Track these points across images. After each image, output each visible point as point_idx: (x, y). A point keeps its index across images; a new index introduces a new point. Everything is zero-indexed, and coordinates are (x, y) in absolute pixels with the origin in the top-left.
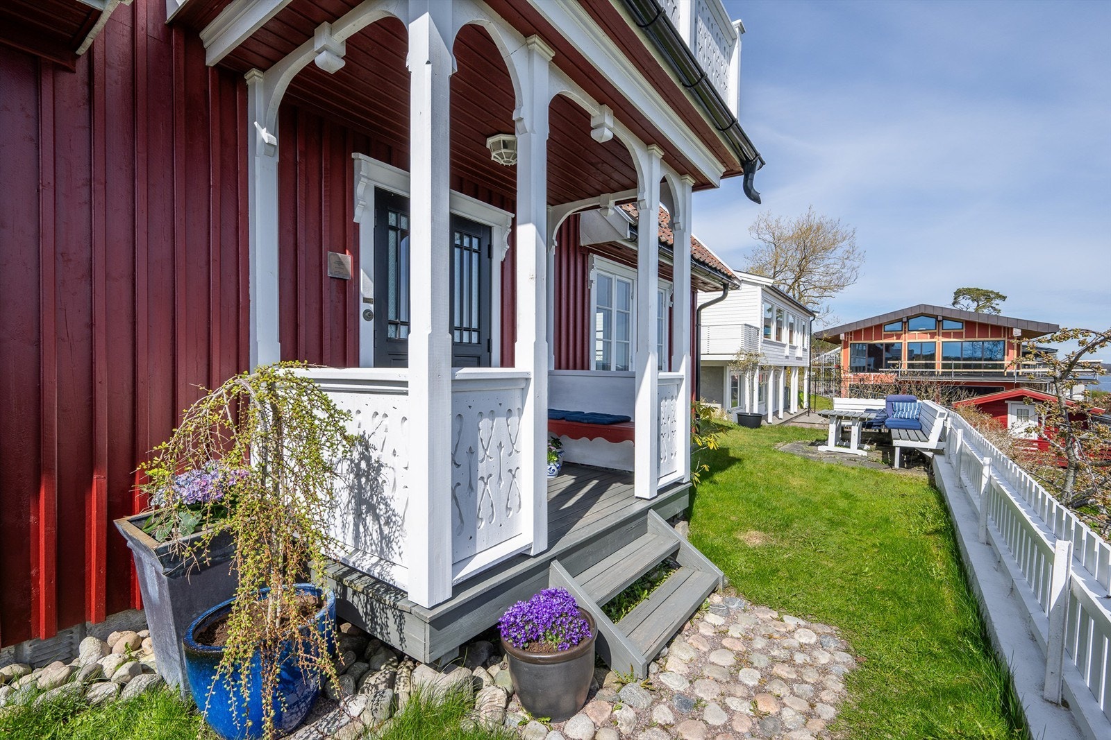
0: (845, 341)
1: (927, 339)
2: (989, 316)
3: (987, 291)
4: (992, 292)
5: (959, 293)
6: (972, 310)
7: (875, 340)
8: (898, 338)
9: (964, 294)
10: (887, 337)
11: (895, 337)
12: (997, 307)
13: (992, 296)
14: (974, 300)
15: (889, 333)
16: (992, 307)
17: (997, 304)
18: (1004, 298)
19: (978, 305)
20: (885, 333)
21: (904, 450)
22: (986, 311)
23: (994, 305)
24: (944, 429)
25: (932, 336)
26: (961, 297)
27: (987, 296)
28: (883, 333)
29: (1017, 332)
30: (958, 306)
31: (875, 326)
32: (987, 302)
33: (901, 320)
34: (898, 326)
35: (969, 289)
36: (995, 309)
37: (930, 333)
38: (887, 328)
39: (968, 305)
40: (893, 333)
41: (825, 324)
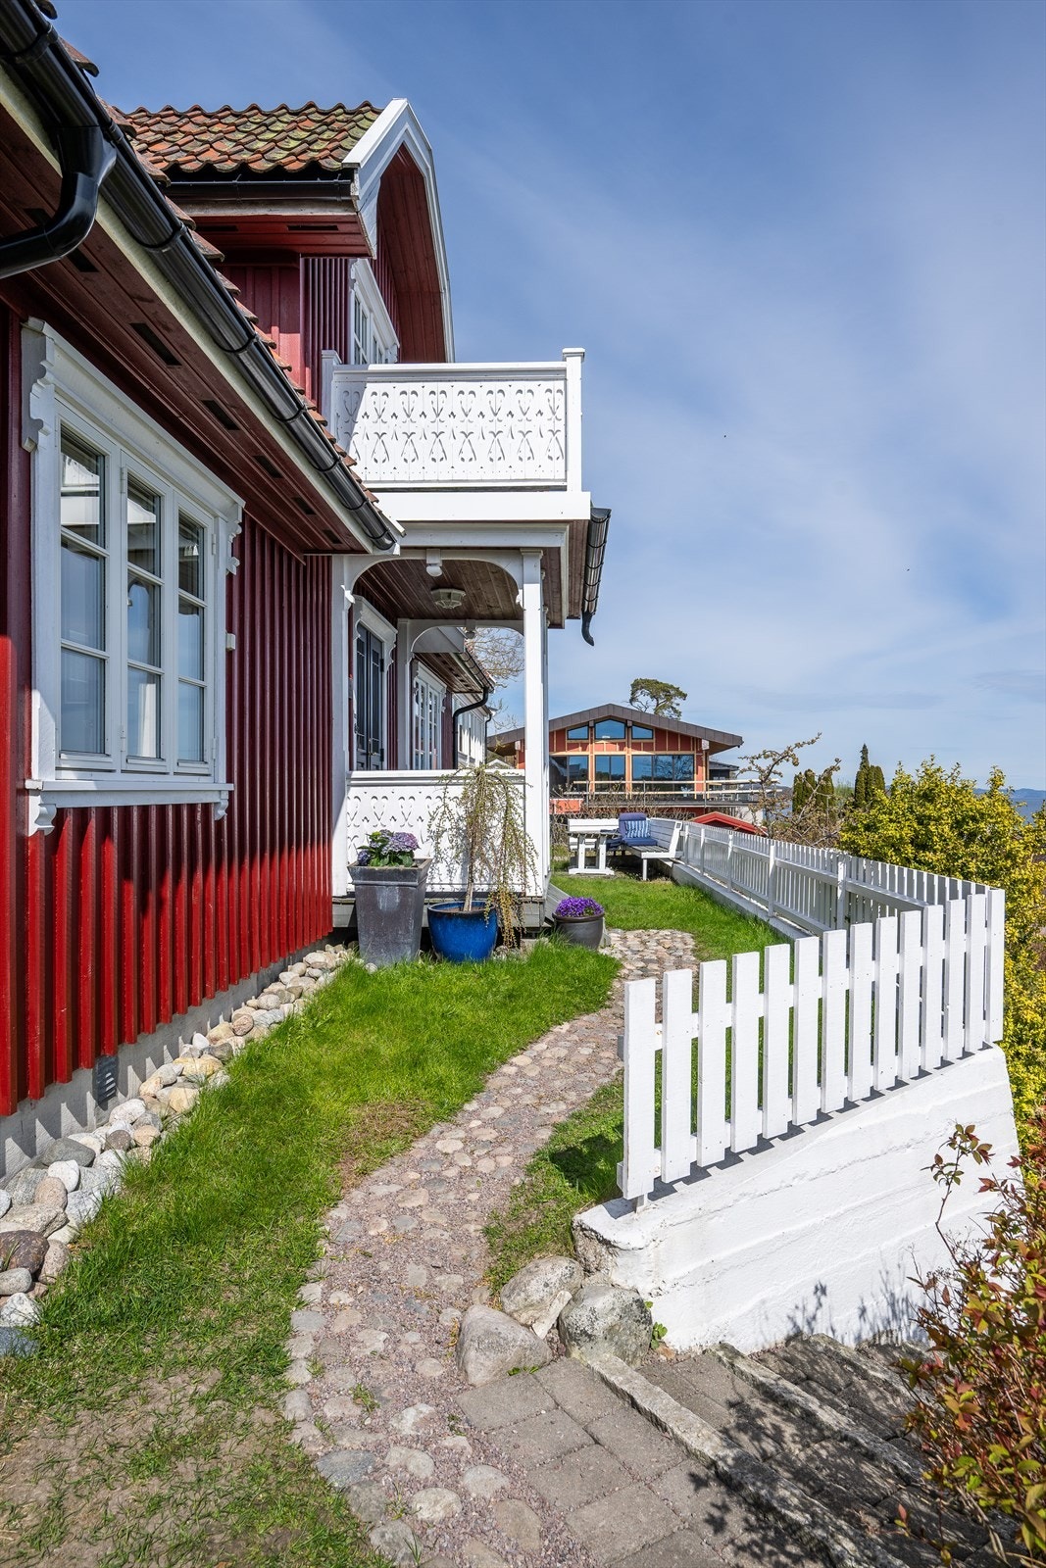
0: (520, 751)
1: (616, 751)
2: (669, 720)
3: (667, 685)
4: (672, 687)
5: (637, 686)
6: (651, 711)
7: (557, 751)
8: (584, 749)
9: (642, 688)
10: (572, 747)
11: (580, 748)
12: (677, 708)
13: (672, 692)
14: (653, 697)
15: (573, 741)
16: (672, 708)
17: (678, 705)
18: (684, 696)
19: (658, 705)
20: (569, 741)
21: (651, 862)
22: (666, 713)
23: (674, 706)
24: (681, 838)
25: (622, 747)
26: (639, 692)
27: (663, 691)
28: (567, 741)
29: (705, 745)
30: (636, 704)
31: (557, 731)
32: (667, 700)
33: (587, 724)
34: (583, 732)
35: (648, 681)
36: (676, 711)
37: (619, 744)
38: (572, 734)
39: (646, 703)
40: (578, 741)
41: (498, 727)
